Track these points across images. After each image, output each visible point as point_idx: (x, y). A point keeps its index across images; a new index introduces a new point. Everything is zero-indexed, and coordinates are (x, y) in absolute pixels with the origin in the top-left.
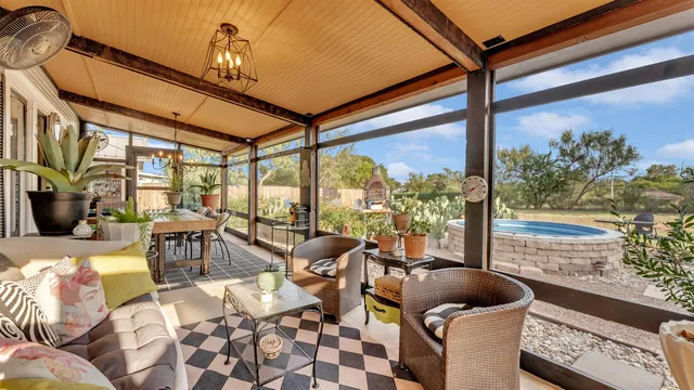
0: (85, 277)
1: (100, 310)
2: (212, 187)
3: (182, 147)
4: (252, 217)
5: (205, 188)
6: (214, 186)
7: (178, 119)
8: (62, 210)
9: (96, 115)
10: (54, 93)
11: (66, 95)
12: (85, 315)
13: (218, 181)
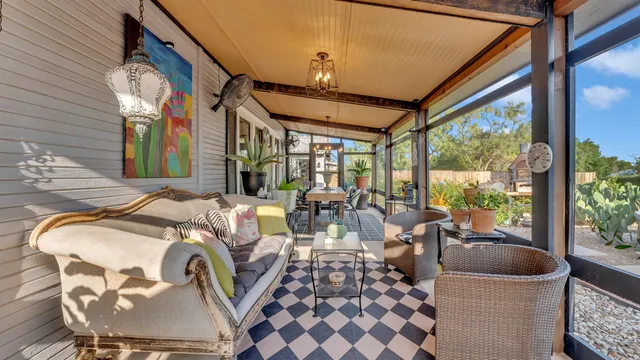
0: (248, 215)
1: (254, 234)
2: (363, 171)
3: (344, 141)
4: (388, 194)
5: (358, 172)
6: (365, 169)
7: (330, 120)
8: (253, 182)
9: (291, 125)
10: (267, 115)
11: (273, 116)
12: (246, 234)
13: (369, 165)
